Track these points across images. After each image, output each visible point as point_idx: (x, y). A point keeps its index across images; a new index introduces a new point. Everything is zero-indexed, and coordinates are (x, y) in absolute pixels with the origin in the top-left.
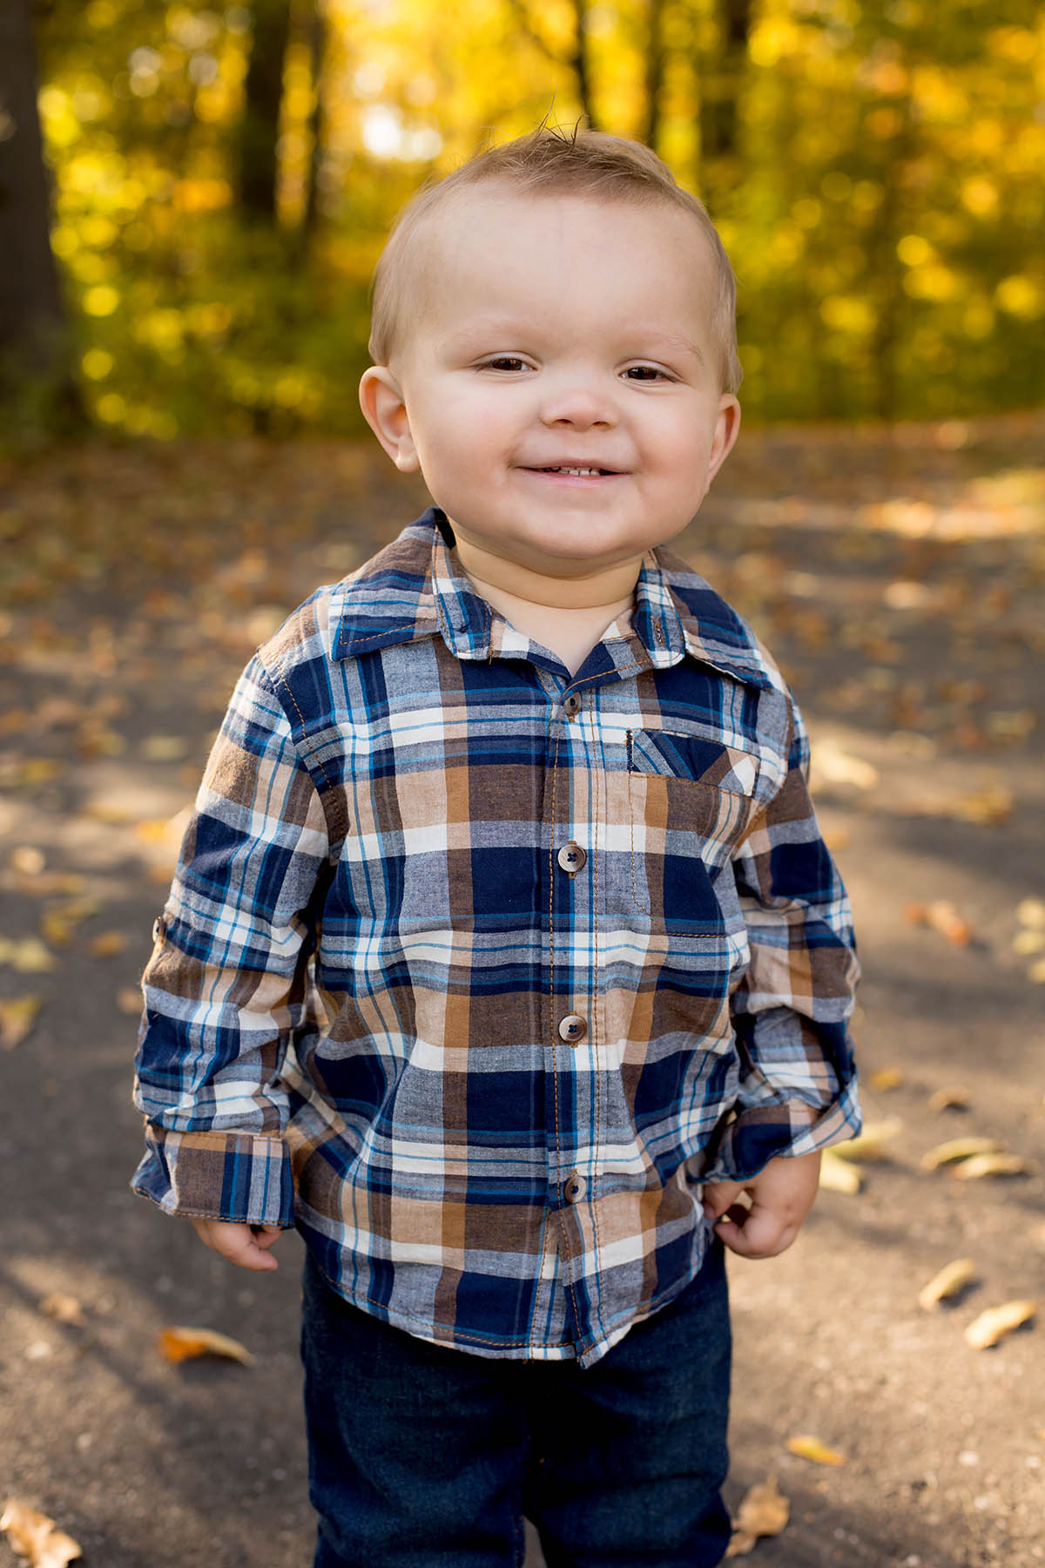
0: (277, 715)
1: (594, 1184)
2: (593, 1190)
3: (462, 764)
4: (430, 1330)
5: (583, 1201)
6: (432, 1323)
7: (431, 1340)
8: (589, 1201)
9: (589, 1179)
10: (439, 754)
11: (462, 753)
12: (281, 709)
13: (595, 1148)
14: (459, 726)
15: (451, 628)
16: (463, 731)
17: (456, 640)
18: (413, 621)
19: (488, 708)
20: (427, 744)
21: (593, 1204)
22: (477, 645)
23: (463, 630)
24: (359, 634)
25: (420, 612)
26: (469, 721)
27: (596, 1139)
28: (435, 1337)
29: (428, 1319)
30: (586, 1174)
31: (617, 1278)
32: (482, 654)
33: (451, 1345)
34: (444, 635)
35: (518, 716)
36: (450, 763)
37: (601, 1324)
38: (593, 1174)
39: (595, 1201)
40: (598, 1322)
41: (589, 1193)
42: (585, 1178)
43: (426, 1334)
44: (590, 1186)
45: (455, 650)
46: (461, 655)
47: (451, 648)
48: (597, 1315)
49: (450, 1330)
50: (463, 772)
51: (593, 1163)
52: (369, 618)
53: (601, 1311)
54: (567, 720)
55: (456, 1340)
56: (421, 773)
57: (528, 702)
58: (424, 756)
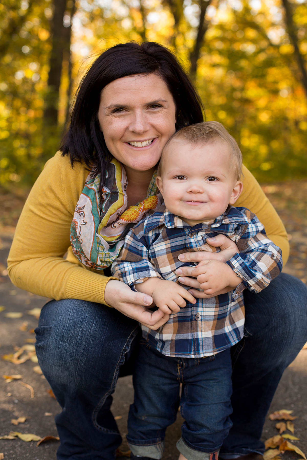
0: (143, 247)
1: (203, 317)
2: (203, 319)
3: (170, 253)
4: (169, 354)
5: (200, 321)
6: (170, 352)
7: (170, 356)
8: (202, 321)
9: (202, 316)
10: (165, 251)
11: (170, 250)
12: (143, 245)
13: (203, 308)
14: (168, 244)
15: (166, 222)
16: (169, 246)
17: (167, 224)
18: (159, 222)
19: (174, 239)
20: (162, 250)
21: (202, 322)
22: (171, 225)
23: (168, 222)
24: (149, 227)
25: (161, 220)
26: (170, 243)
27: (203, 306)
28: (171, 355)
29: (169, 351)
30: (201, 314)
31: (207, 340)
32: (173, 227)
33: (174, 356)
34: (165, 224)
35: (180, 240)
36: (167, 253)
37: (203, 350)
38: (203, 315)
39: (203, 321)
40: (202, 350)
41: (202, 319)
42: (201, 315)
43: (168, 355)
44: (202, 318)
45: (167, 227)
46: (169, 228)
47: (167, 226)
48: (202, 348)
49: (174, 353)
50: (171, 254)
51: (203, 312)
52: (151, 223)
53: (203, 347)
54: (190, 238)
55: (175, 355)
56: (161, 256)
57: (182, 236)
58: (162, 252)
